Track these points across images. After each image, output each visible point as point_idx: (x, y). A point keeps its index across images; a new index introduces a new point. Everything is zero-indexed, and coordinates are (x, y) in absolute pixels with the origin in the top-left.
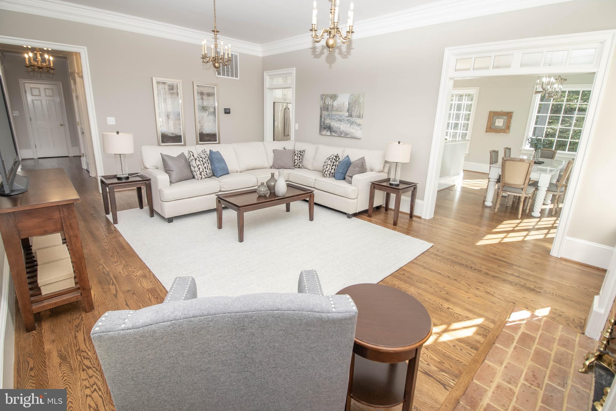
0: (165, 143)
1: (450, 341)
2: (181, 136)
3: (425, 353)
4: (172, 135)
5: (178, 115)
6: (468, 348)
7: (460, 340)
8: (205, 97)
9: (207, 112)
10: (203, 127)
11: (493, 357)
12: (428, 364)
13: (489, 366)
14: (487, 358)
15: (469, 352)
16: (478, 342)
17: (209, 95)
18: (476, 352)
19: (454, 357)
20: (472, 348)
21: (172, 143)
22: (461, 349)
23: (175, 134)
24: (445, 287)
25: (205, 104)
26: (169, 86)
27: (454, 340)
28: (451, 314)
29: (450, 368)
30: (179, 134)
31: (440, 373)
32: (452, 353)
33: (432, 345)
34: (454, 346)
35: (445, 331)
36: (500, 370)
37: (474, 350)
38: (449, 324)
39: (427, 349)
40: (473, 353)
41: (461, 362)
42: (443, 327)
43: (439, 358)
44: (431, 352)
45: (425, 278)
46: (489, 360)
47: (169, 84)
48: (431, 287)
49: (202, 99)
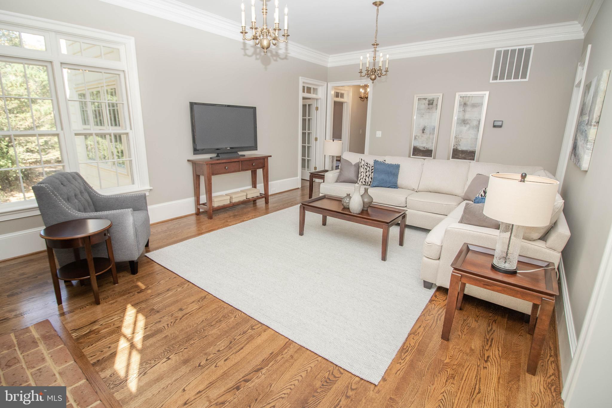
0: (415, 156)
1: (118, 346)
2: (432, 150)
3: (114, 325)
4: (424, 149)
5: (433, 129)
6: (100, 358)
7: (114, 355)
8: (468, 109)
9: (468, 126)
10: (460, 142)
11: (72, 370)
12: (101, 325)
13: (66, 362)
14: (75, 364)
15: (95, 356)
16: (103, 370)
17: (474, 106)
18: (92, 362)
19: (97, 343)
20: (98, 361)
21: (421, 156)
22: (102, 351)
23: (426, 148)
24: (216, 366)
25: (467, 116)
26: (429, 101)
27: (117, 349)
28: (157, 358)
29: (88, 337)
30: (430, 149)
31: (89, 330)
32: (102, 344)
33: (120, 331)
34: (109, 347)
35: (132, 346)
36: (55, 369)
37: (94, 362)
38: (141, 351)
39: (118, 327)
40: (92, 360)
41: (89, 346)
42: (139, 346)
43: (103, 333)
44: (113, 329)
45: (242, 348)
46: (72, 364)
47: (430, 99)
48: (219, 351)
49: (464, 111)
